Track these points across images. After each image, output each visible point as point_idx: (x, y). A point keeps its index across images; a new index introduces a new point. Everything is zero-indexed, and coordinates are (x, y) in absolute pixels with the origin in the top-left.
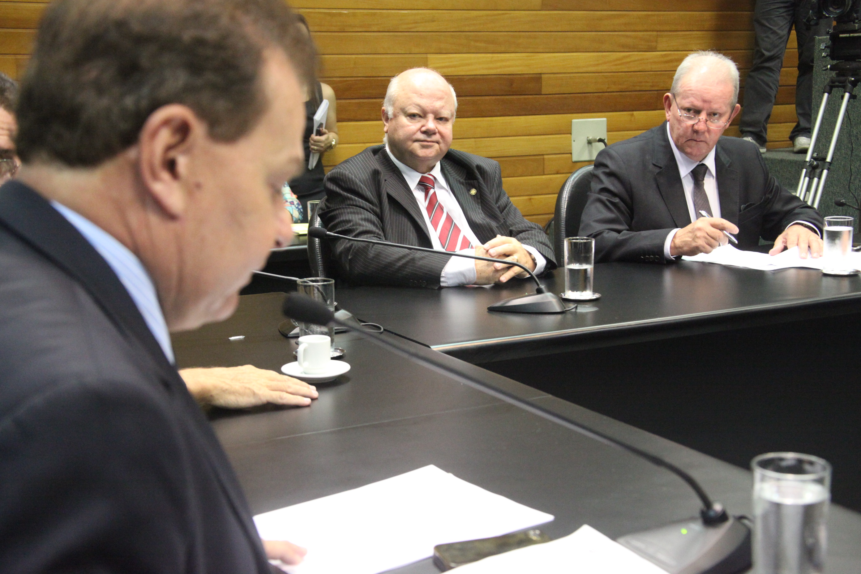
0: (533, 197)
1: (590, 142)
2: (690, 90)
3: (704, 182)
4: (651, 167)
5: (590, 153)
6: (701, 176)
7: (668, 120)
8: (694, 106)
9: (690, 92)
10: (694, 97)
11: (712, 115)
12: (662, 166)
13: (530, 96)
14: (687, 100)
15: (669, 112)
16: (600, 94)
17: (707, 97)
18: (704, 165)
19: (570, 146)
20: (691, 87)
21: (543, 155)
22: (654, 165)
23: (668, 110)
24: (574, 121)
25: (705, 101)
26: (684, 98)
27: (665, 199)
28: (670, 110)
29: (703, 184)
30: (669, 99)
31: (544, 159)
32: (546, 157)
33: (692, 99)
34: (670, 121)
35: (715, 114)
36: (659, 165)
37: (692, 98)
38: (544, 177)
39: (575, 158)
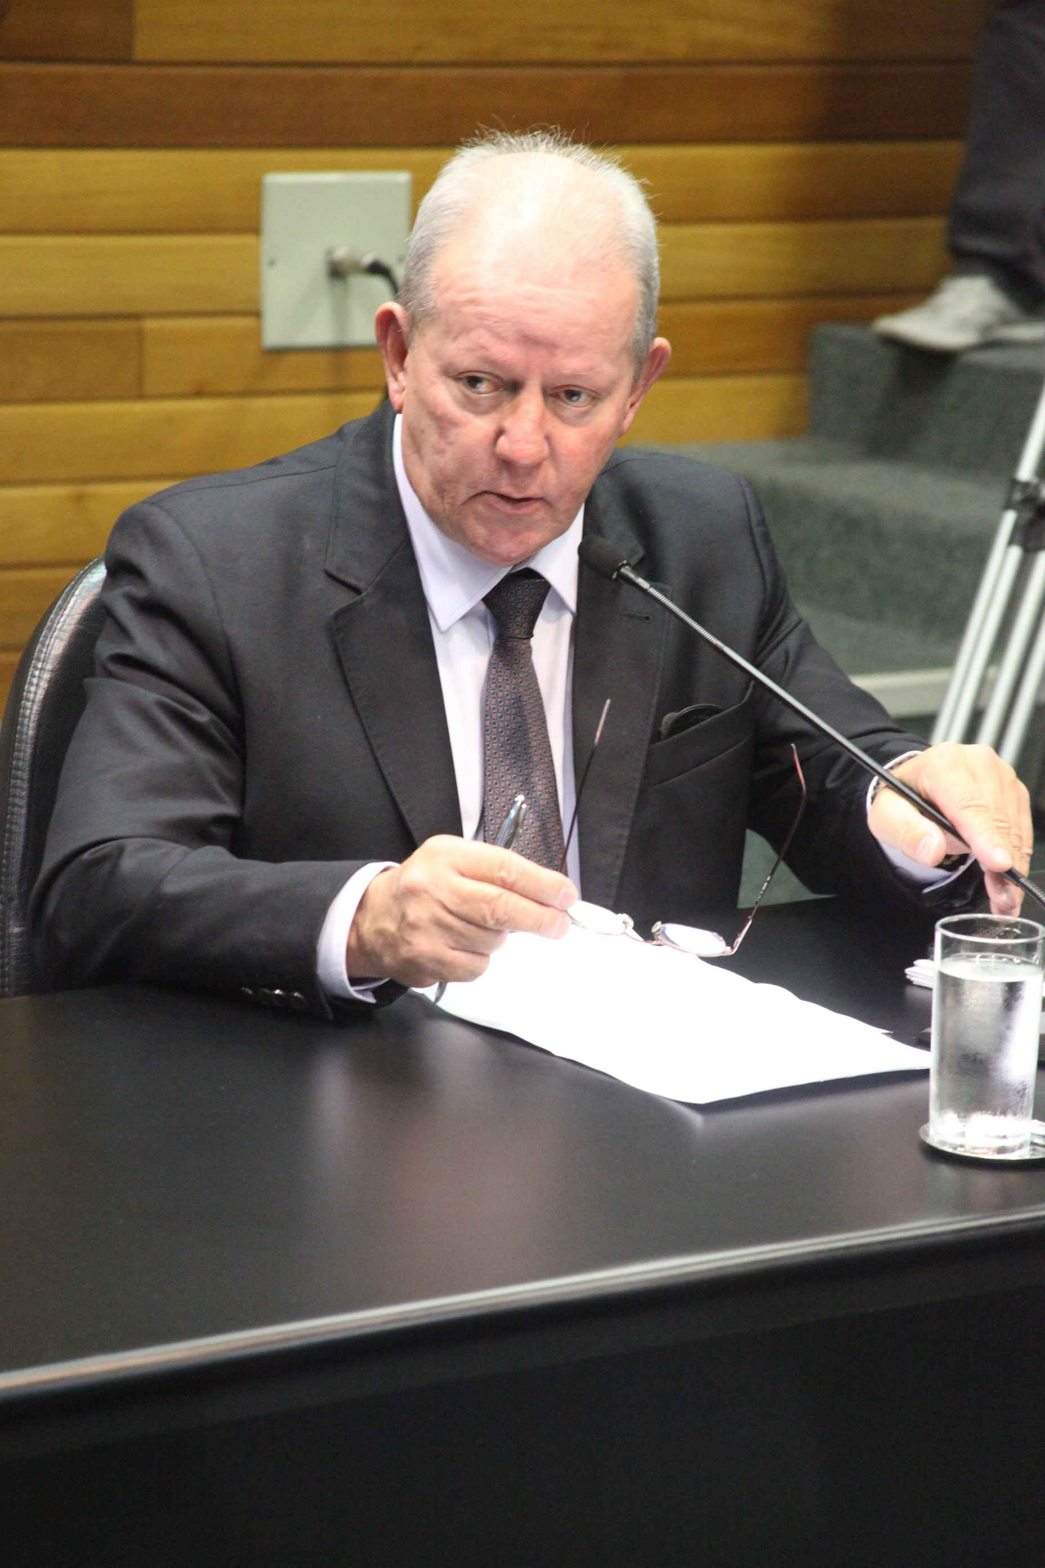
0: (93, 489)
1: (337, 272)
2: (472, 302)
3: (533, 641)
4: (318, 583)
5: (340, 316)
6: (519, 619)
7: (396, 407)
8: (493, 363)
9: (469, 309)
10: (488, 328)
11: (563, 395)
12: (361, 585)
13: (83, 69)
14: (463, 342)
15: (401, 376)
16: (386, 73)
17: (543, 326)
18: (532, 575)
19: (255, 281)
20: (474, 289)
21: (138, 316)
22: (330, 576)
23: (396, 368)
24: (276, 180)
25: (528, 340)
26: (452, 333)
27: (362, 715)
28: (402, 368)
29: (529, 650)
30: (398, 327)
31: (140, 334)
32: (151, 325)
33: (480, 336)
34: (404, 410)
35: (572, 394)
36: (352, 581)
37: (482, 332)
38: (139, 407)
39: (274, 335)
